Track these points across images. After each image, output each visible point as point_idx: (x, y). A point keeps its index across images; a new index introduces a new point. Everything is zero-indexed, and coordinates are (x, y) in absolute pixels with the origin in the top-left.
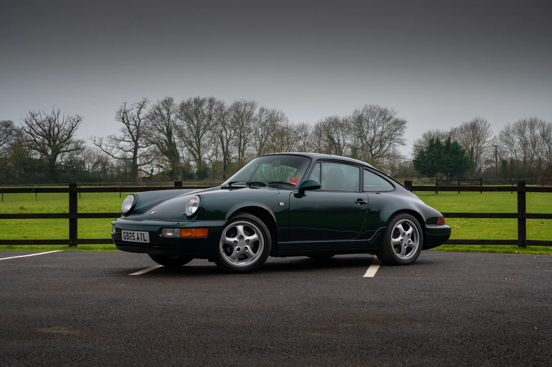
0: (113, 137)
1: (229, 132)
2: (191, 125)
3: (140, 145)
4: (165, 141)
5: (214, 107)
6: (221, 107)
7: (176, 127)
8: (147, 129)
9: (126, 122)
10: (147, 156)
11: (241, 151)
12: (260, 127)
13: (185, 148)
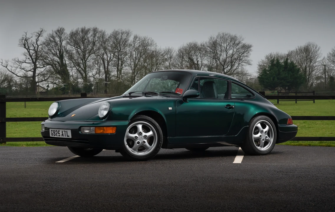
0: (16, 60)
1: (109, 55)
2: (79, 50)
3: (38, 66)
4: (58, 62)
5: (97, 35)
6: (103, 35)
7: (67, 51)
8: (43, 53)
9: (27, 48)
10: (44, 75)
11: (119, 71)
12: (134, 51)
13: (74, 68)
